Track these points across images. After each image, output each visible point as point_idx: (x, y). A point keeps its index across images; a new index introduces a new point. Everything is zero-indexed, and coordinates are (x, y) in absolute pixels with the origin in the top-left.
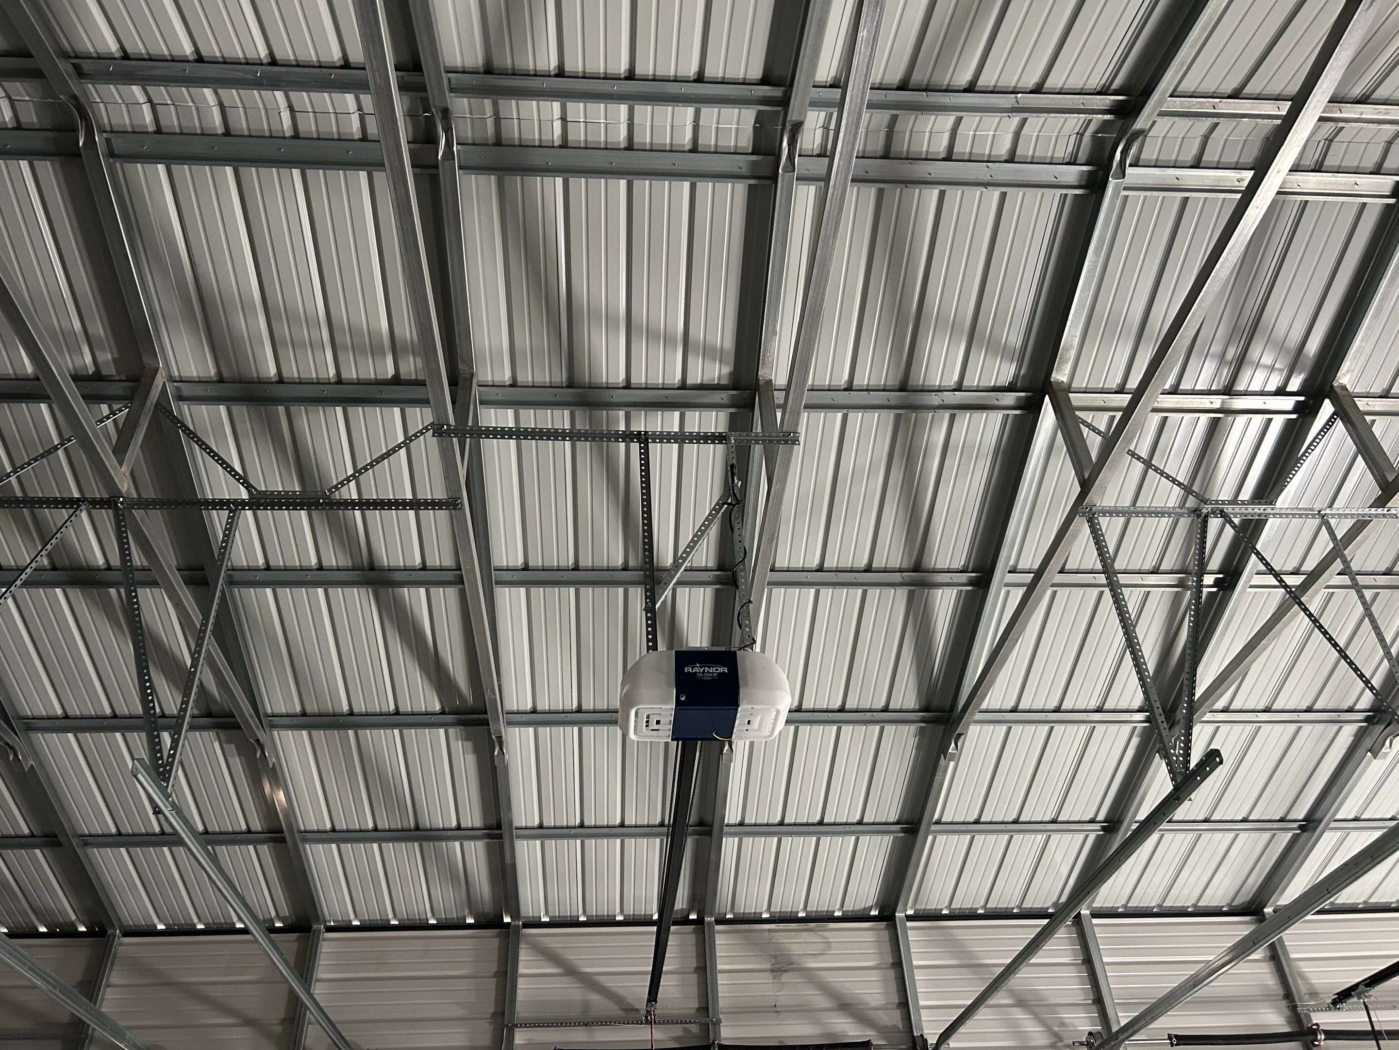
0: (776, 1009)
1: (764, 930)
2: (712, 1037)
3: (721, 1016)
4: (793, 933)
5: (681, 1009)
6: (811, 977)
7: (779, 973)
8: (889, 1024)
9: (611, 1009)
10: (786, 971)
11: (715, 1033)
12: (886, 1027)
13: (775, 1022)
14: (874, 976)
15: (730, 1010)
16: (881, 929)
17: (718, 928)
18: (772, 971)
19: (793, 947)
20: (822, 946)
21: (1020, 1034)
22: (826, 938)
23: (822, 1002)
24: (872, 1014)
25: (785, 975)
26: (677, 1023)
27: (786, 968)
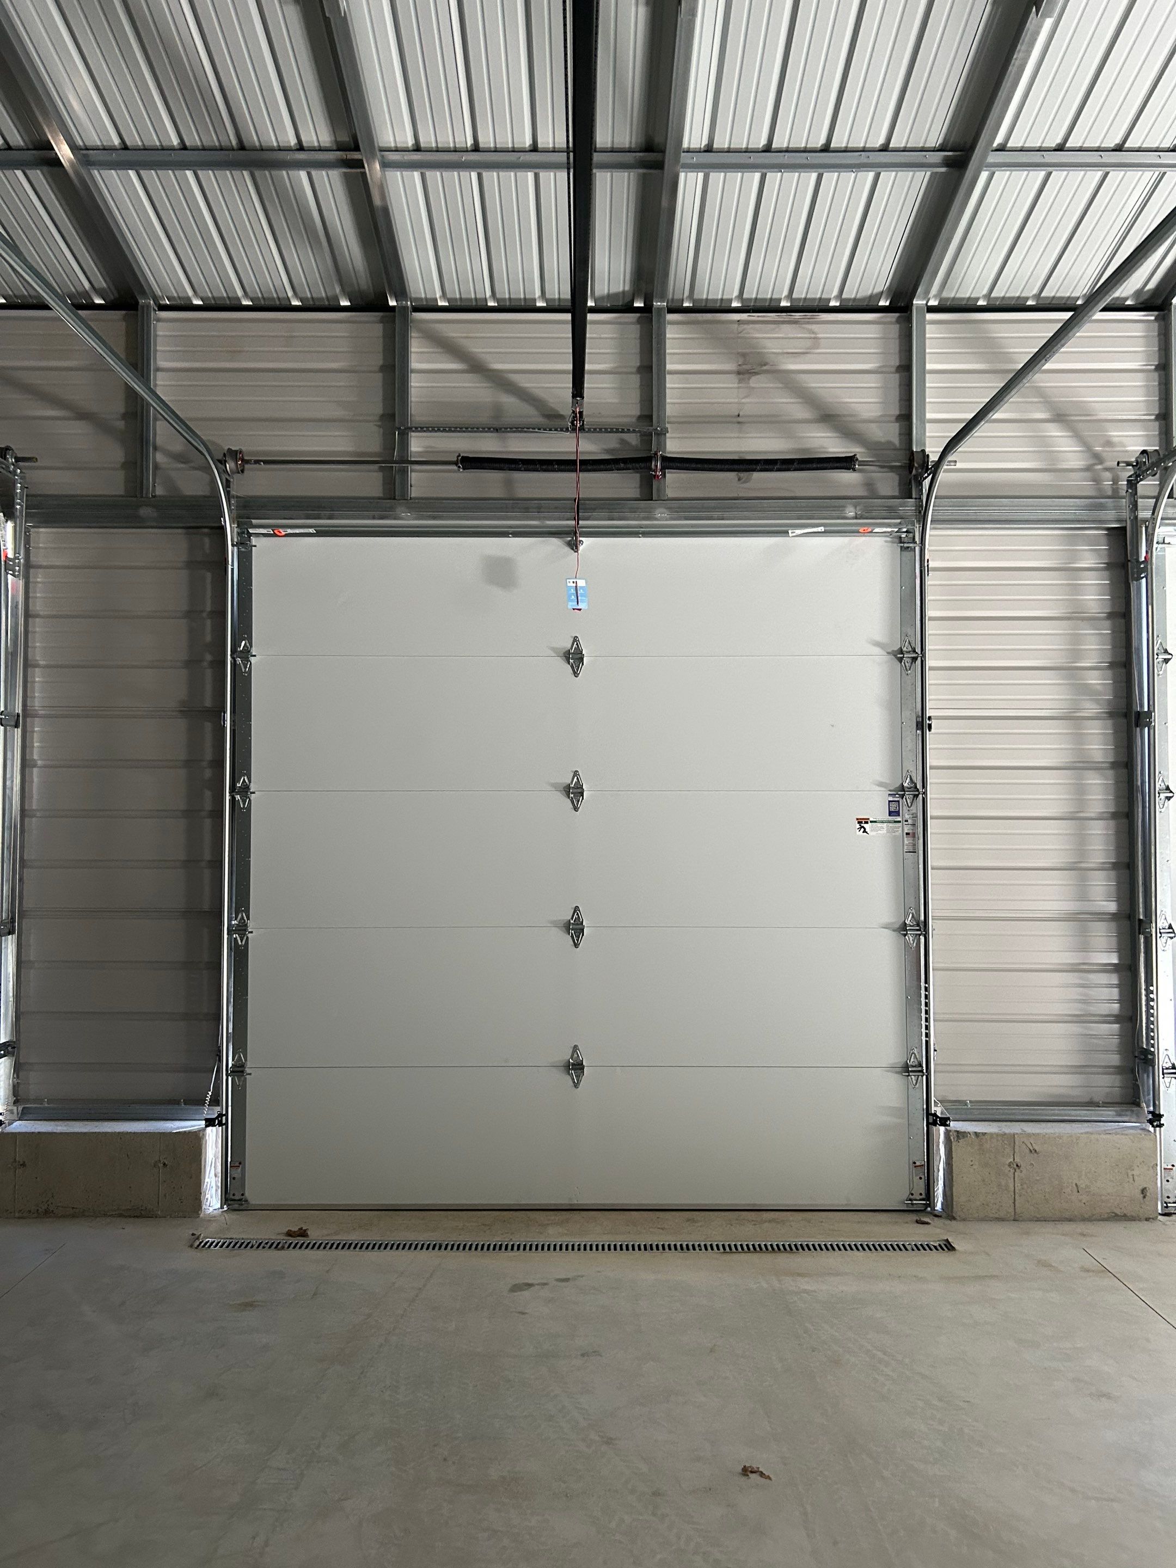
0: (740, 419)
1: (732, 322)
2: (654, 448)
3: (667, 425)
4: (773, 326)
5: (618, 416)
6: (789, 382)
7: (746, 376)
8: (883, 440)
9: (530, 414)
10: (756, 374)
11: (659, 444)
12: (878, 443)
13: (736, 435)
14: (873, 382)
15: (678, 420)
16: (891, 323)
17: (670, 317)
18: (739, 373)
19: (768, 343)
20: (809, 343)
21: (1051, 455)
22: (813, 333)
23: (799, 411)
24: (862, 427)
25: (754, 379)
26: (612, 431)
27: (757, 369)
